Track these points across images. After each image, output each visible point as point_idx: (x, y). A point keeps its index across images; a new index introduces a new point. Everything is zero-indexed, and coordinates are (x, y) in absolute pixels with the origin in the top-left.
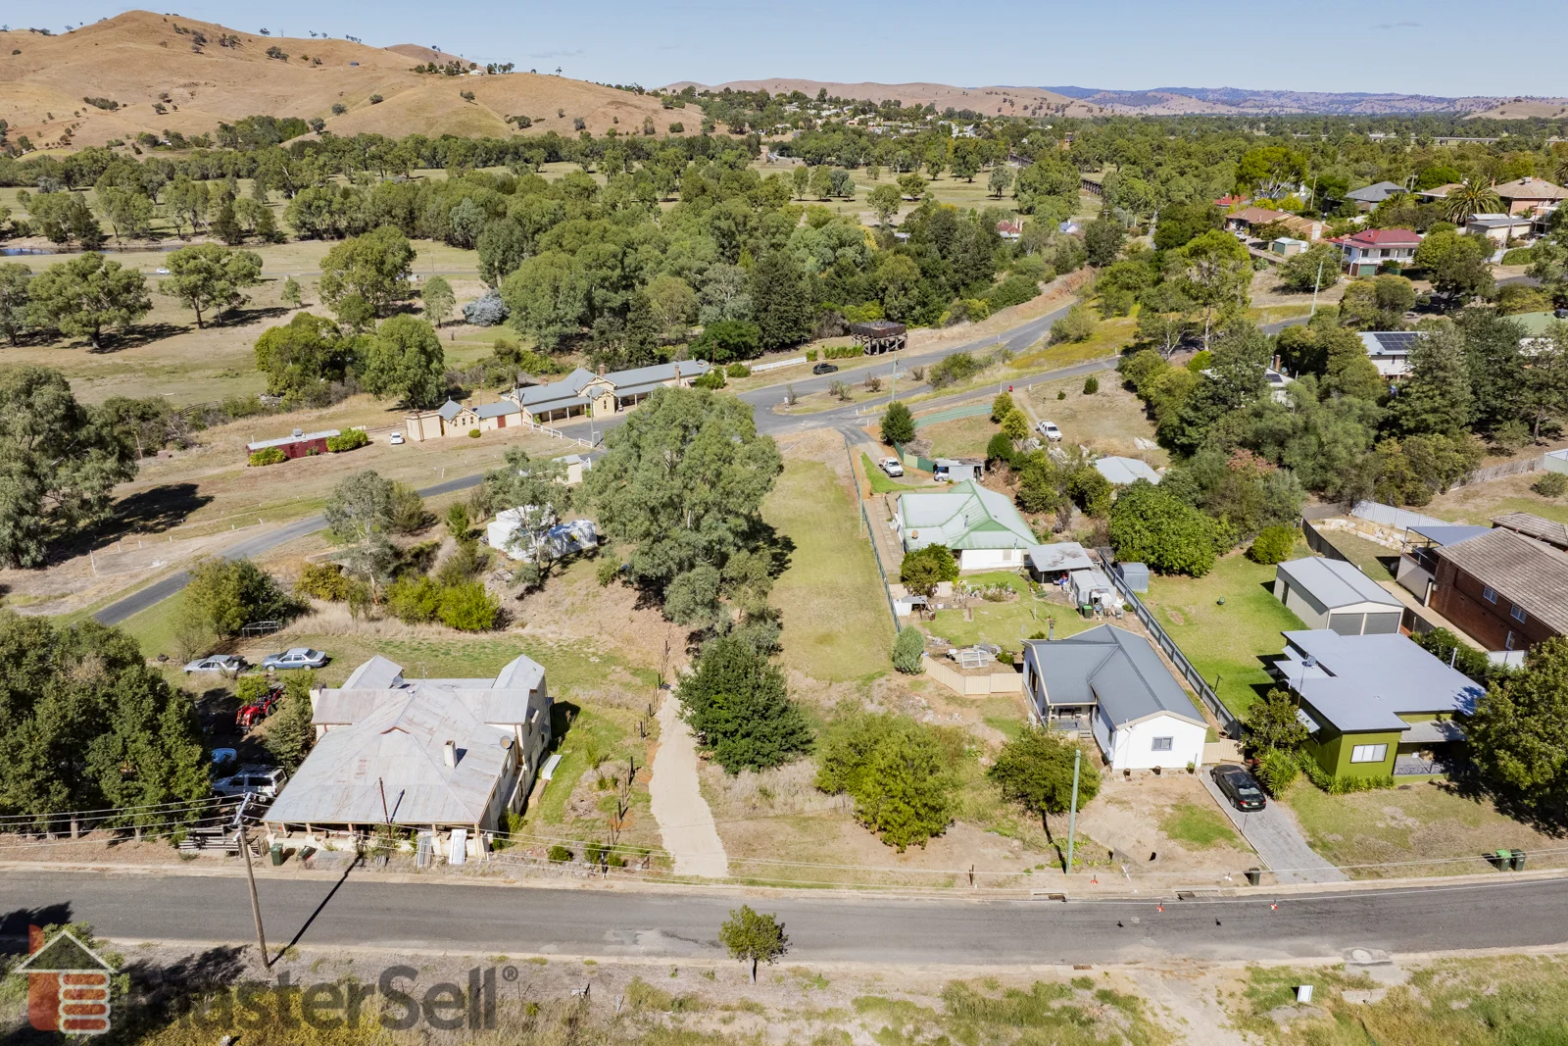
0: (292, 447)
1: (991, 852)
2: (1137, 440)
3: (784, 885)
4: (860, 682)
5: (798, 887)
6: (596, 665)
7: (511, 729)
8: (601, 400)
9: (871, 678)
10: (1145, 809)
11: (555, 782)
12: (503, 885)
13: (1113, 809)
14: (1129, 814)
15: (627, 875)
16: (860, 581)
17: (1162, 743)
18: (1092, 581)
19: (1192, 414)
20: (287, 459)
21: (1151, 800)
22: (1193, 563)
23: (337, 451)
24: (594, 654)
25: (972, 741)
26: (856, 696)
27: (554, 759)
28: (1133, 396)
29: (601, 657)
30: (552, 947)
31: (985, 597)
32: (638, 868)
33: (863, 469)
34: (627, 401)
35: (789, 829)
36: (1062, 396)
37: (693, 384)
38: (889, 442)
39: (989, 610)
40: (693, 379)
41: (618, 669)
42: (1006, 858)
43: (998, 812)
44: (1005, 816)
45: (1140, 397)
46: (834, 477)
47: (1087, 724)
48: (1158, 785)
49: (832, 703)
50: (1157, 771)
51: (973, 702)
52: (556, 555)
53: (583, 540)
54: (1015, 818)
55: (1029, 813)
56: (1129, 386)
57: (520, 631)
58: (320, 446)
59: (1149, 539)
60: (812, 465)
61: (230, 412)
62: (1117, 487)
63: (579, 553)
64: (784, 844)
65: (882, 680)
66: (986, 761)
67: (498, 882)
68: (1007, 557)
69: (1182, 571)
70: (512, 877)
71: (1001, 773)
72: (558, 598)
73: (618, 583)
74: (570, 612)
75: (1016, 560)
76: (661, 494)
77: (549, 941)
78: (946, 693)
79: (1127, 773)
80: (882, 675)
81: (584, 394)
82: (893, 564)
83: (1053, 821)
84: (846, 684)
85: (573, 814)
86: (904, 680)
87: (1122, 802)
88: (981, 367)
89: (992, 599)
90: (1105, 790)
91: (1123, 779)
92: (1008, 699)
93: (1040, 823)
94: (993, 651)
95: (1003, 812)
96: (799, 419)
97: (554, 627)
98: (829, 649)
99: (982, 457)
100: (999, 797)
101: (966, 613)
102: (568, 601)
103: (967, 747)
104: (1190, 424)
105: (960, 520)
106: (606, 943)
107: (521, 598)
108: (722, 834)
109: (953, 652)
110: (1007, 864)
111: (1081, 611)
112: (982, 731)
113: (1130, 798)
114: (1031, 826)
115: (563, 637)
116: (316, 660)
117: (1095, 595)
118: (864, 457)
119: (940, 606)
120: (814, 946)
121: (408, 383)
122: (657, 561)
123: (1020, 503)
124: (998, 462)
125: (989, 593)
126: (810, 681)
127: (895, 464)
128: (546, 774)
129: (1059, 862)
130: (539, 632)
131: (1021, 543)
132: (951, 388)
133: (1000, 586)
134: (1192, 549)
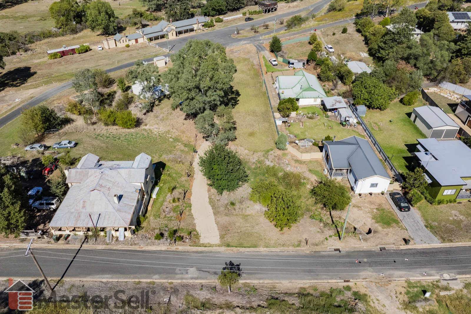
0: (63, 52)
1: (314, 229)
2: (361, 53)
3: (240, 247)
4: (264, 153)
5: (245, 247)
6: (172, 142)
7: (139, 184)
8: (171, 33)
9: (268, 151)
10: (367, 210)
11: (157, 198)
12: (138, 249)
13: (355, 210)
14: (361, 212)
15: (183, 243)
16: (263, 109)
17: (373, 185)
18: (346, 112)
19: (383, 45)
20: (62, 56)
21: (369, 206)
22: (382, 106)
23: (79, 53)
24: (171, 138)
25: (304, 179)
26: (263, 158)
27: (157, 189)
28: (360, 34)
29: (173, 139)
30: (156, 276)
31: (307, 117)
32: (187, 240)
33: (264, 62)
34: (180, 33)
35: (241, 220)
36: (334, 34)
37: (203, 26)
38: (272, 51)
39: (309, 123)
40: (203, 24)
41: (180, 144)
42: (318, 232)
43: (314, 208)
44: (316, 210)
45: (362, 35)
46: (253, 65)
47: (346, 174)
48: (371, 200)
49: (254, 161)
50: (371, 194)
51: (305, 162)
52: (157, 97)
53: (166, 91)
54: (320, 210)
55: (325, 208)
56: (359, 31)
57: (145, 127)
58: (73, 51)
59: (366, 96)
60: (245, 60)
61: (42, 36)
62: (355, 74)
63: (165, 96)
64: (239, 227)
65: (272, 152)
66: (309, 187)
67: (137, 248)
68: (315, 101)
69: (378, 108)
70: (142, 246)
71: (313, 192)
72: (157, 114)
73: (178, 109)
74: (162, 120)
75: (319, 102)
76: (192, 84)
77: (156, 274)
78: (295, 158)
79: (360, 195)
80: (272, 150)
81: (165, 30)
82: (275, 103)
83: (333, 213)
84: (259, 153)
85: (164, 214)
86: (279, 152)
87: (358, 207)
88: (304, 20)
89: (310, 118)
90: (353, 201)
91: (359, 197)
92: (317, 161)
93: (329, 213)
94: (312, 142)
95: (315, 208)
96: (240, 40)
97: (157, 126)
98: (253, 139)
99: (305, 58)
100: (314, 202)
101: (301, 124)
102: (161, 116)
103: (302, 181)
104: (382, 49)
105: (299, 86)
106: (176, 274)
107: (145, 114)
108: (217, 223)
109: (297, 142)
110: (319, 235)
111: (341, 124)
112: (308, 175)
113: (361, 205)
114: (325, 215)
115: (160, 130)
116: (72, 145)
117: (347, 119)
118: (264, 57)
119: (292, 121)
121: (103, 25)
122: (191, 108)
123: (319, 78)
124: (311, 61)
125: (309, 116)
126: (247, 151)
127: (275, 61)
128: (154, 196)
129: (337, 235)
130: (151, 128)
131: (320, 96)
132: (294, 29)
133: (313, 113)
134: (382, 100)
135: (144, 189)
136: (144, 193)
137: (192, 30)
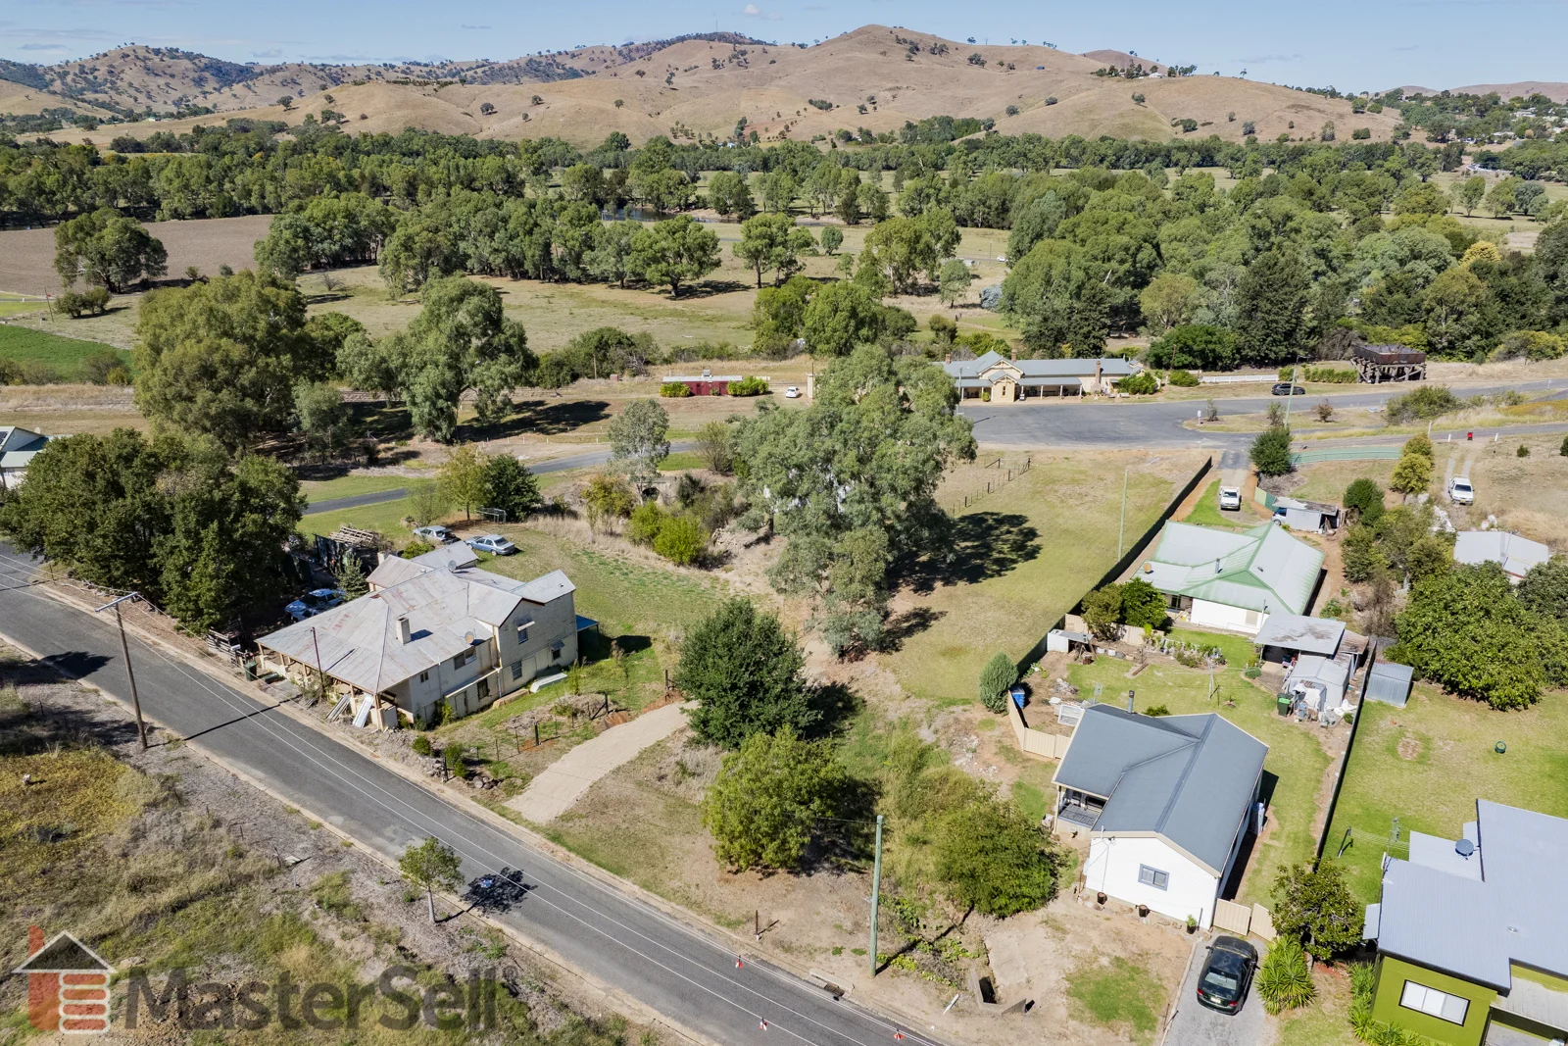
0: (698, 385)
3: (578, 853)
4: (938, 703)
5: (599, 864)
7: (490, 628)
8: (1000, 386)
9: (951, 703)
10: (1078, 947)
11: (537, 695)
12: (368, 756)
13: (1041, 932)
14: (1051, 945)
15: (465, 786)
17: (1157, 878)
18: (1319, 672)
20: (691, 395)
21: (1097, 941)
23: (736, 396)
26: (921, 716)
27: (562, 675)
30: (339, 819)
31: (1180, 657)
33: (1200, 496)
34: (1032, 392)
36: (1523, 454)
37: (1115, 385)
38: (1259, 472)
39: (1168, 672)
40: (1117, 379)
42: (837, 926)
48: (1128, 928)
49: (896, 717)
50: (1144, 912)
51: (1026, 760)
54: (940, 898)
55: (960, 900)
57: (722, 575)
58: (721, 389)
61: (702, 353)
64: (637, 818)
65: (960, 708)
67: (366, 752)
68: (1251, 620)
70: (378, 753)
75: (1260, 626)
77: (341, 813)
78: (1009, 741)
79: (1102, 900)
80: (966, 702)
81: (985, 377)
83: (976, 918)
84: (923, 702)
85: (509, 725)
86: (983, 714)
87: (1058, 929)
89: (1186, 662)
90: (1054, 908)
91: (1093, 903)
95: (935, 887)
97: (748, 579)
98: (944, 663)
99: (1343, 506)
101: (1135, 668)
106: (380, 834)
107: (747, 546)
108: (595, 787)
109: (1055, 700)
110: (827, 934)
112: (1001, 794)
113: (1075, 928)
116: (501, 548)
118: (1218, 484)
119: (1110, 654)
120: (541, 918)
125: (1187, 654)
126: (896, 687)
127: (1231, 495)
128: (534, 687)
130: (733, 579)
135: (498, 648)
136: (497, 658)
137: (1071, 391)
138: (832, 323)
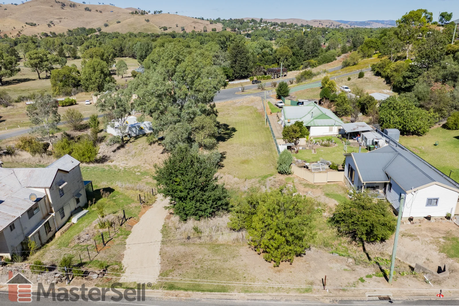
1: (336, 266)
2: (383, 90)
4: (260, 179)
5: (203, 291)
6: (138, 176)
9: (266, 177)
10: (427, 239)
11: (77, 224)
14: (417, 243)
15: (85, 281)
16: (264, 140)
17: (431, 202)
18: (372, 136)
19: (411, 73)
21: (429, 234)
23: (63, 106)
24: (138, 172)
25: (319, 204)
26: (258, 185)
27: (85, 211)
28: (380, 77)
29: (141, 173)
31: (322, 145)
32: (95, 276)
33: (268, 106)
35: (206, 251)
36: (349, 79)
38: (279, 97)
39: (323, 149)
41: (147, 177)
42: (345, 270)
43: (336, 242)
44: (340, 244)
45: (382, 77)
46: (256, 110)
47: (383, 195)
48: (431, 226)
49: (246, 189)
50: (428, 218)
51: (318, 186)
52: (133, 135)
53: (146, 129)
54: (346, 245)
55: (354, 243)
56: (378, 74)
57: (110, 164)
59: (397, 119)
60: (248, 107)
62: (379, 102)
63: (144, 134)
65: (272, 178)
66: (327, 215)
68: (331, 130)
69: (413, 133)
71: (335, 220)
72: (129, 150)
73: (157, 144)
74: (133, 156)
75: (335, 131)
78: (304, 182)
79: (411, 219)
80: (271, 175)
82: (279, 133)
83: (369, 247)
84: (253, 180)
85: (77, 241)
86: (283, 177)
87: (411, 236)
88: (315, 75)
89: (325, 145)
90: (400, 229)
91: (409, 223)
92: (336, 184)
93: (361, 248)
94: (328, 164)
95: (339, 242)
96: (245, 95)
97: (125, 162)
98: (246, 166)
99: (318, 99)
100: (335, 234)
101: (313, 151)
102: (134, 151)
103: (316, 208)
104: (409, 78)
105: (309, 116)
107: (114, 151)
108: (162, 254)
109: (307, 164)
110: (347, 275)
111: (369, 148)
112: (324, 199)
113: (416, 233)
114: (356, 249)
115: (127, 166)
117: (375, 140)
118: (269, 103)
119: (301, 148)
121: (96, 84)
123: (336, 113)
124: (324, 100)
125: (323, 143)
126: (236, 179)
127: (281, 102)
128: (74, 220)
129: (381, 273)
130: (117, 164)
131: (337, 124)
132: (304, 82)
133: (328, 140)
135: (51, 201)
136: (51, 208)
138: (94, 76)
